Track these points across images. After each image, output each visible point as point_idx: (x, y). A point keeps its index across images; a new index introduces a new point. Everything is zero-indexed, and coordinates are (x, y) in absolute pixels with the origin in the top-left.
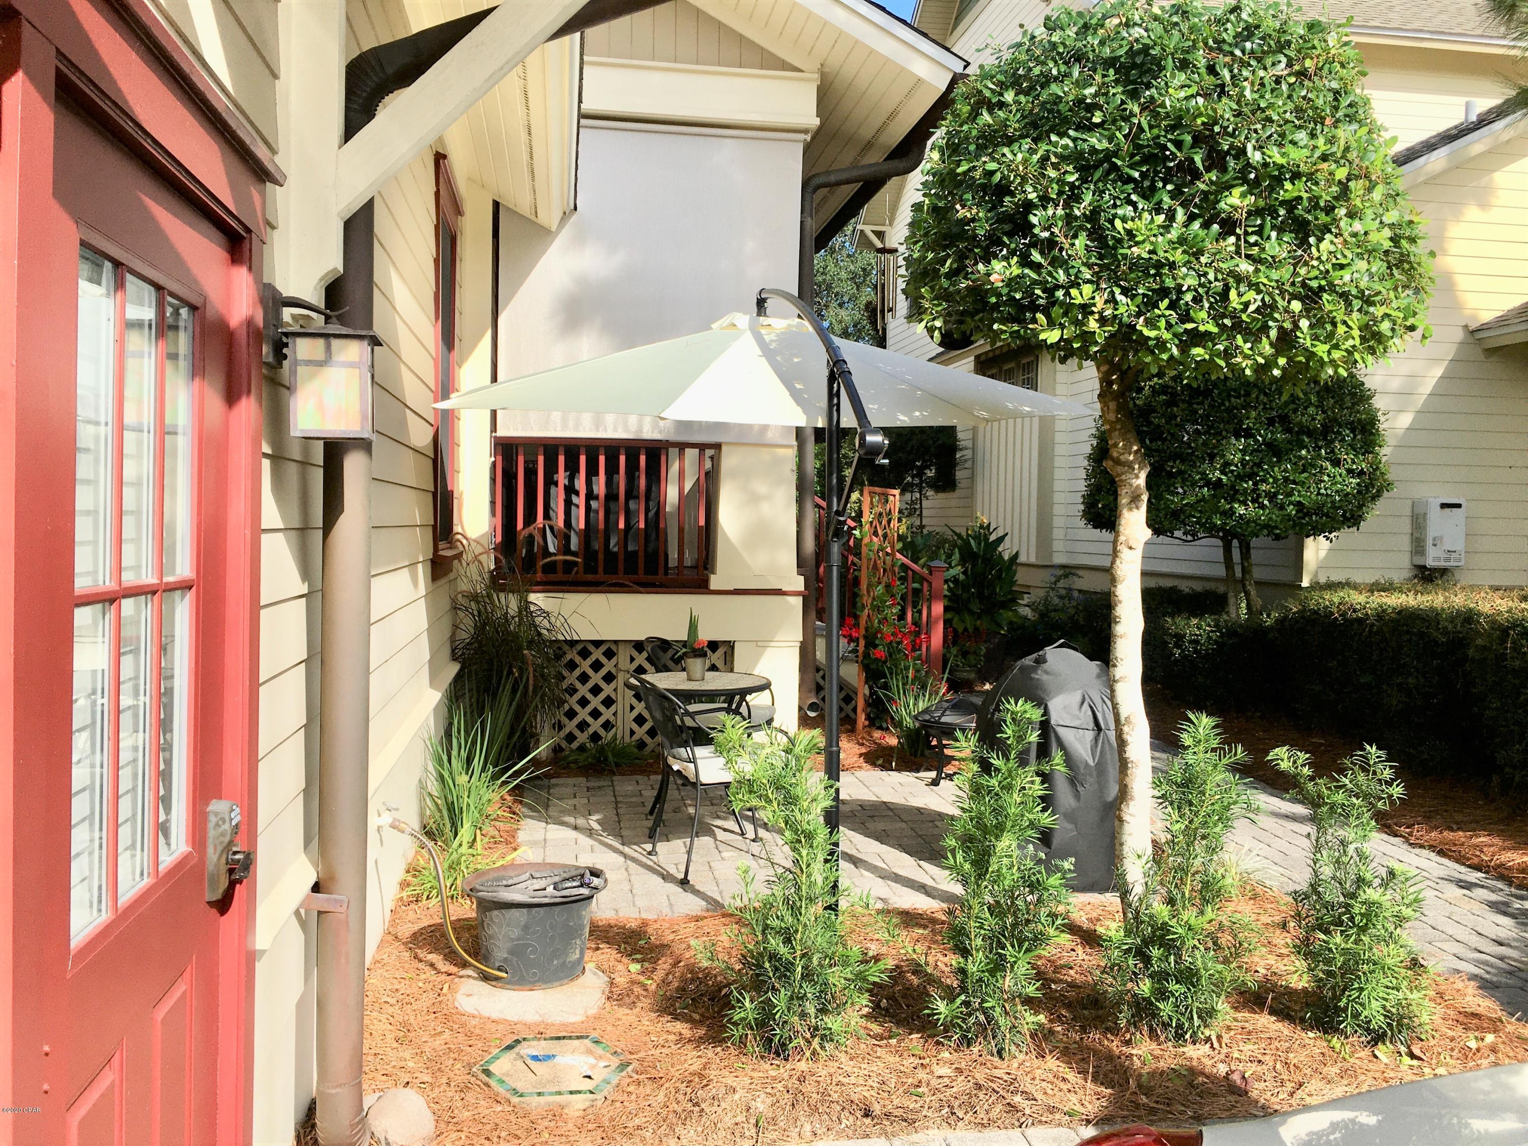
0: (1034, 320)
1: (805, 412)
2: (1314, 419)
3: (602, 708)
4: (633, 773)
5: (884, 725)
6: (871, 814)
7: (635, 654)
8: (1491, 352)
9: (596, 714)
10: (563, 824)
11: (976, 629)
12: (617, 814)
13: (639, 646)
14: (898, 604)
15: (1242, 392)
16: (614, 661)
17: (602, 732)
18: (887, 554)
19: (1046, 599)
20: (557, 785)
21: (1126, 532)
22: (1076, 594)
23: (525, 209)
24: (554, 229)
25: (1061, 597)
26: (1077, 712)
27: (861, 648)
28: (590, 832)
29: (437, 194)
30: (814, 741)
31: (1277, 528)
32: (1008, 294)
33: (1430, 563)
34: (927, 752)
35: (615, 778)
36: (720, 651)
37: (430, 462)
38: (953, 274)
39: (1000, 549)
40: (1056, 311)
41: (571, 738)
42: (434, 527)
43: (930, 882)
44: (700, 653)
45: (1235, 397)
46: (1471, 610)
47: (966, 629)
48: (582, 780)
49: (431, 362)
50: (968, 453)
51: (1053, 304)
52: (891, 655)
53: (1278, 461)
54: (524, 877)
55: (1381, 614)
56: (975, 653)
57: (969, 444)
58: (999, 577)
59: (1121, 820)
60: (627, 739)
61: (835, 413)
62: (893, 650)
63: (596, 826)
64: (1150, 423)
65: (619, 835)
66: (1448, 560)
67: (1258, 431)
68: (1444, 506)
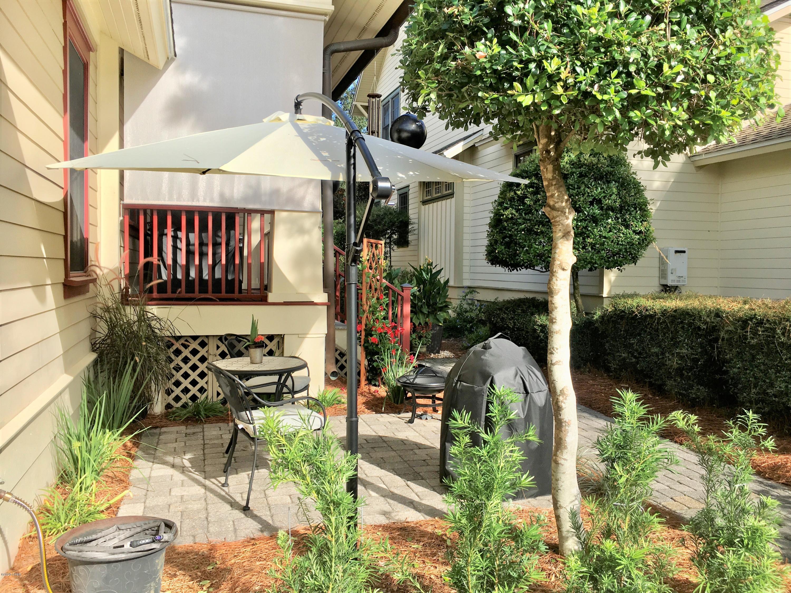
0: (511, 87)
1: (330, 169)
2: (615, 202)
3: (198, 379)
4: (218, 422)
5: (377, 383)
6: (373, 446)
7: (220, 344)
8: (700, 168)
9: (194, 383)
10: (165, 463)
11: (426, 323)
12: (204, 454)
13: (220, 338)
14: (385, 309)
15: (576, 187)
16: (206, 348)
17: (198, 394)
18: (378, 280)
19: (461, 306)
20: (165, 432)
21: (560, 258)
22: (476, 302)
23: (140, 54)
24: (161, 67)
25: (469, 304)
26: (512, 382)
27: (363, 337)
28: (183, 469)
29: (65, 24)
30: (335, 397)
31: (596, 263)
32: (491, 68)
33: (670, 283)
34: (406, 402)
35: (205, 426)
36: (275, 341)
37: (61, 216)
38: (444, 58)
39: (439, 277)
40: (529, 81)
41: (177, 399)
42: (66, 260)
43: (416, 499)
44: (260, 345)
45: (572, 189)
46: (718, 309)
47: (420, 324)
48: (182, 428)
49: (61, 144)
50: (416, 226)
51: (526, 75)
52: (380, 341)
53: (596, 226)
54: (111, 530)
55: (664, 312)
56: (425, 337)
57: (416, 221)
58: (439, 293)
59: (557, 463)
60: (215, 399)
61: (352, 170)
62: (382, 337)
63: (187, 464)
64: (524, 204)
65: (203, 472)
66: (679, 281)
67: (585, 208)
68: (677, 252)
